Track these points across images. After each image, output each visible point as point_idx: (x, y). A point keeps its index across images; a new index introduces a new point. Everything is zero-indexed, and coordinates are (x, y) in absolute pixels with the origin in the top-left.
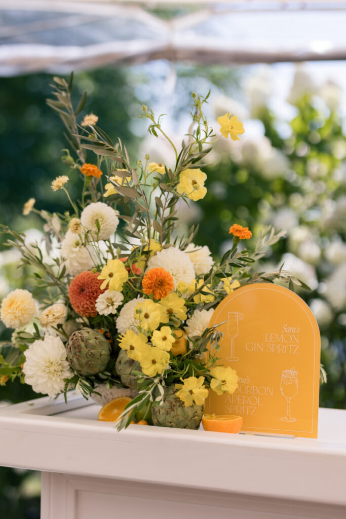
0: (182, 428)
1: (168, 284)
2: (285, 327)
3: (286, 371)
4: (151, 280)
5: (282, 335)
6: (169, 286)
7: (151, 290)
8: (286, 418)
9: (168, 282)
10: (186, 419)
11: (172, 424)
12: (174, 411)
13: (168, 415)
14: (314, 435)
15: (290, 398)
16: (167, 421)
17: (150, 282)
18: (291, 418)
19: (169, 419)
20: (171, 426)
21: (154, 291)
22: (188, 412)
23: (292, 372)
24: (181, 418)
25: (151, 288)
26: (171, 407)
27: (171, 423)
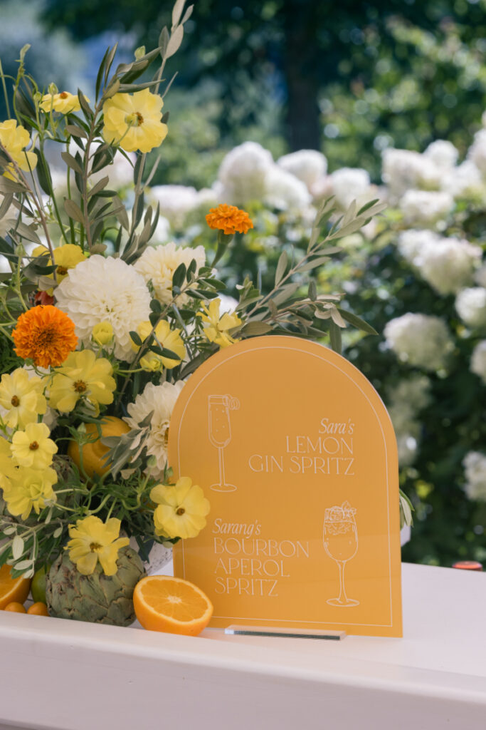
0: (95, 621)
1: (64, 338)
2: (325, 422)
3: (332, 509)
4: (27, 330)
5: (320, 439)
6: (65, 342)
7: (29, 351)
8: (338, 599)
9: (62, 333)
10: (100, 604)
11: (72, 612)
12: (73, 587)
13: (63, 596)
14: (395, 630)
15: (344, 562)
16: (63, 606)
17: (24, 334)
18: (348, 600)
19: (67, 604)
20: (72, 618)
21: (33, 352)
22: (101, 590)
23: (344, 512)
24: (90, 602)
25: (28, 348)
26: (67, 579)
27: (70, 610)
